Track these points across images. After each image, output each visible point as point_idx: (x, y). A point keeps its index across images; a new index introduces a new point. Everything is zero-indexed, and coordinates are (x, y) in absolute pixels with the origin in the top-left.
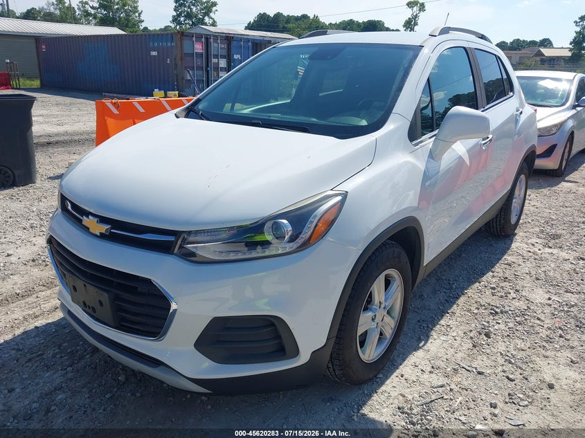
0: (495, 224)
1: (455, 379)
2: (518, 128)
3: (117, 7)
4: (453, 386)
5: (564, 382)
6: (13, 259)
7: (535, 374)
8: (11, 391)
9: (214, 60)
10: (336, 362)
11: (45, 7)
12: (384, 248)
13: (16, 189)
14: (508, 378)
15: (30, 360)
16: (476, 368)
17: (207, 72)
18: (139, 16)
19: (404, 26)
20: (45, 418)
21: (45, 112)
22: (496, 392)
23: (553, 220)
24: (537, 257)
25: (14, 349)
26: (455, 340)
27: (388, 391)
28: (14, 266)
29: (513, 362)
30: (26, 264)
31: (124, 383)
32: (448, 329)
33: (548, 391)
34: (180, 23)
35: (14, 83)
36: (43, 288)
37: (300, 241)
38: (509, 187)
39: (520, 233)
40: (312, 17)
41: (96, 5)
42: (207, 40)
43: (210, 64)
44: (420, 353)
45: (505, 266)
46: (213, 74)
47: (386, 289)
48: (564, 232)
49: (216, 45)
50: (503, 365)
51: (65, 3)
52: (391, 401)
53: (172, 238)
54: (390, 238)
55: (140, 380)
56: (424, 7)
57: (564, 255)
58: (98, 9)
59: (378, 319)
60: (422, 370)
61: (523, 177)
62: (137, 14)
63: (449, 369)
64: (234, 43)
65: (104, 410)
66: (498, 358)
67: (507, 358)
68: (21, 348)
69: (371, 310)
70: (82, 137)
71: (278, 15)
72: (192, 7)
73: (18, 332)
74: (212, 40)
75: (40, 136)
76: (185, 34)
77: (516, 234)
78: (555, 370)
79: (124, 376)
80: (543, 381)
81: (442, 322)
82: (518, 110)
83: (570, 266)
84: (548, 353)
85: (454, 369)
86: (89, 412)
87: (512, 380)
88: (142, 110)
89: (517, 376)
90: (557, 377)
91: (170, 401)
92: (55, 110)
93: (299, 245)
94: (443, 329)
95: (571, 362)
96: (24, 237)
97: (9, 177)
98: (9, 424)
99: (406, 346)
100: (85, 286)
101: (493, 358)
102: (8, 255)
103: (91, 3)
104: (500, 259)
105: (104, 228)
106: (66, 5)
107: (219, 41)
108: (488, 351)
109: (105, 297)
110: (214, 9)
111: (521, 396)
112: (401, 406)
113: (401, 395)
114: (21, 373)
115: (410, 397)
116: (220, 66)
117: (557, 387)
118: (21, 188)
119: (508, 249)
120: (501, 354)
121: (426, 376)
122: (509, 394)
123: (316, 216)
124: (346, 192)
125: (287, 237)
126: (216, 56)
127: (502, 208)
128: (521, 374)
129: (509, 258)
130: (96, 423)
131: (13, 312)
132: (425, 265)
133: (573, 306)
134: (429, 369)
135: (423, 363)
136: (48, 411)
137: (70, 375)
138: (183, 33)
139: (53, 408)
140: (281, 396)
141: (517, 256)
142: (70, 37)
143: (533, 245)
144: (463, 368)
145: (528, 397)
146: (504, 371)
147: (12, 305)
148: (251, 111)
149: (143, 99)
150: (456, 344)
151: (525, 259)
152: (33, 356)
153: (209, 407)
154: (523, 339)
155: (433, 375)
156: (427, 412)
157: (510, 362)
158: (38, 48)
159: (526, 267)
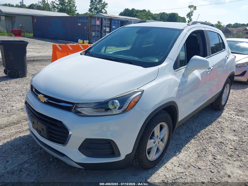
0: (214, 104)
1: (188, 170)
2: (226, 64)
3: (66, 4)
4: (187, 173)
5: (235, 175)
6: (14, 108)
7: (223, 171)
8: (7, 162)
9: (104, 28)
10: (137, 160)
11: (38, 3)
12: (160, 114)
13: (19, 79)
14: (211, 171)
15: (16, 150)
16: (198, 166)
17: (101, 33)
18: (75, 8)
19: (187, 16)
20: (19, 174)
21: (34, 47)
22: (205, 177)
23: (241, 104)
24: (232, 120)
25: (10, 145)
26: (191, 153)
27: (159, 173)
28: (14, 111)
29: (214, 164)
30: (19, 110)
31: (52, 162)
32: (188, 149)
33: (228, 178)
34: (92, 12)
35: (22, 34)
36: (25, 121)
37: (123, 109)
38: (221, 89)
39: (226, 109)
40: (147, 11)
41: (58, 3)
42: (102, 19)
43: (102, 30)
44: (175, 158)
45: (217, 123)
46: (103, 34)
47: (160, 131)
48: (245, 109)
49: (105, 22)
50: (210, 166)
51: (46, 2)
52: (160, 177)
53: (71, 105)
54: (163, 109)
55: (58, 161)
56: (196, 8)
57: (244, 119)
58: (59, 5)
59: (157, 143)
60: (175, 165)
61: (228, 85)
62: (74, 8)
63: (186, 166)
64: (113, 21)
65: (43, 172)
66: (208, 163)
67: (212, 163)
68: (13, 145)
69: (153, 139)
70: (47, 58)
71: (133, 10)
72: (97, 5)
73: (13, 138)
74: (104, 20)
75: (31, 57)
76: (92, 17)
77: (224, 109)
78: (232, 169)
79: (52, 159)
80: (226, 174)
81: (186, 146)
82: (226, 57)
83: (246, 124)
84: (230, 162)
85: (188, 166)
86: (36, 173)
87: (213, 172)
88: (71, 49)
89: (215, 171)
90: (233, 172)
91: (69, 171)
92: (38, 47)
93: (122, 111)
94: (186, 148)
95: (240, 166)
96: (19, 99)
97: (16, 74)
98: (5, 175)
99: (169, 154)
100: (37, 122)
101: (206, 162)
102: (12, 106)
103: (56, 2)
104: (216, 120)
105: (45, 99)
106: (46, 3)
107: (107, 20)
108: (204, 159)
109: (44, 127)
110: (106, 6)
111: (216, 179)
112: (163, 180)
113: (164, 175)
114: (12, 155)
115: (168, 176)
116: (107, 31)
117: (232, 176)
118: (20, 79)
119: (220, 115)
120: (210, 161)
121: (176, 168)
122: (211, 178)
123: (130, 99)
124: (144, 90)
125: (117, 107)
126: (105, 27)
127: (218, 97)
128: (217, 170)
129: (219, 119)
130: (39, 177)
131: (12, 130)
132: (179, 121)
133: (244, 142)
134: (178, 165)
135: (176, 162)
136: (21, 171)
137: (31, 157)
138: (92, 16)
139: (23, 170)
140: (114, 172)
141: (223, 119)
142: (46, 17)
143: (231, 114)
144: (192, 165)
145: (219, 180)
146: (210, 168)
147: (11, 127)
148: (113, 53)
149: (72, 44)
150: (191, 155)
151: (227, 120)
152: (17, 148)
153: (85, 174)
154: (220, 155)
155: (179, 168)
156: (174, 183)
157: (213, 165)
158: (33, 20)
159: (226, 124)
